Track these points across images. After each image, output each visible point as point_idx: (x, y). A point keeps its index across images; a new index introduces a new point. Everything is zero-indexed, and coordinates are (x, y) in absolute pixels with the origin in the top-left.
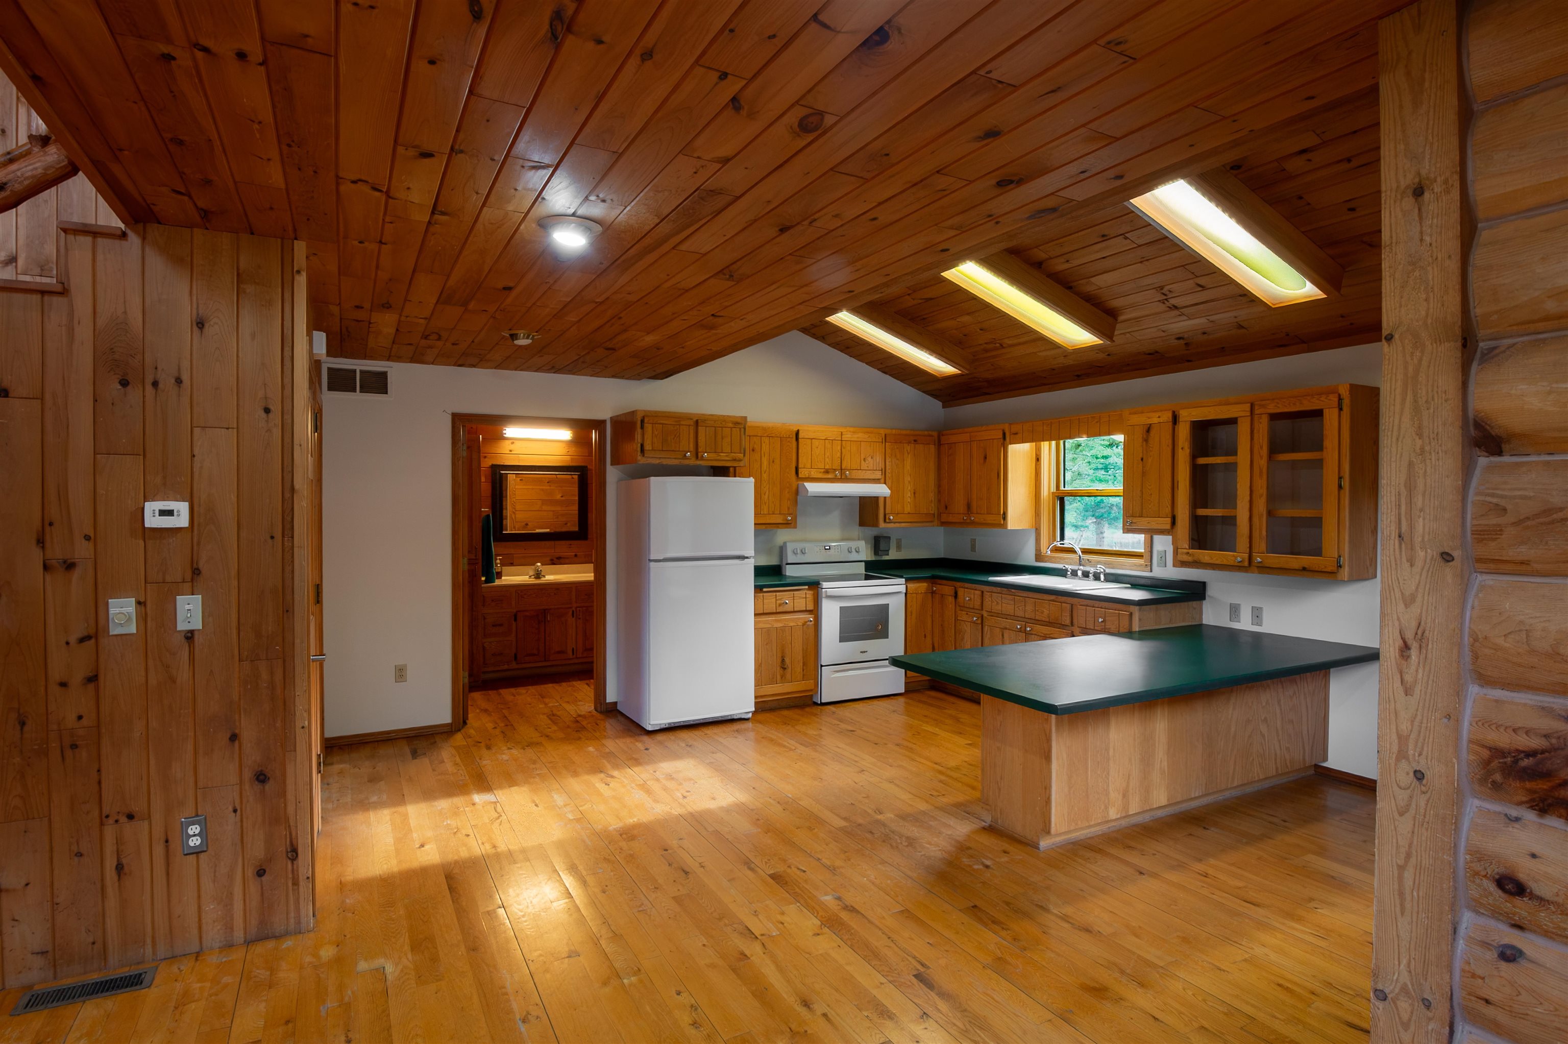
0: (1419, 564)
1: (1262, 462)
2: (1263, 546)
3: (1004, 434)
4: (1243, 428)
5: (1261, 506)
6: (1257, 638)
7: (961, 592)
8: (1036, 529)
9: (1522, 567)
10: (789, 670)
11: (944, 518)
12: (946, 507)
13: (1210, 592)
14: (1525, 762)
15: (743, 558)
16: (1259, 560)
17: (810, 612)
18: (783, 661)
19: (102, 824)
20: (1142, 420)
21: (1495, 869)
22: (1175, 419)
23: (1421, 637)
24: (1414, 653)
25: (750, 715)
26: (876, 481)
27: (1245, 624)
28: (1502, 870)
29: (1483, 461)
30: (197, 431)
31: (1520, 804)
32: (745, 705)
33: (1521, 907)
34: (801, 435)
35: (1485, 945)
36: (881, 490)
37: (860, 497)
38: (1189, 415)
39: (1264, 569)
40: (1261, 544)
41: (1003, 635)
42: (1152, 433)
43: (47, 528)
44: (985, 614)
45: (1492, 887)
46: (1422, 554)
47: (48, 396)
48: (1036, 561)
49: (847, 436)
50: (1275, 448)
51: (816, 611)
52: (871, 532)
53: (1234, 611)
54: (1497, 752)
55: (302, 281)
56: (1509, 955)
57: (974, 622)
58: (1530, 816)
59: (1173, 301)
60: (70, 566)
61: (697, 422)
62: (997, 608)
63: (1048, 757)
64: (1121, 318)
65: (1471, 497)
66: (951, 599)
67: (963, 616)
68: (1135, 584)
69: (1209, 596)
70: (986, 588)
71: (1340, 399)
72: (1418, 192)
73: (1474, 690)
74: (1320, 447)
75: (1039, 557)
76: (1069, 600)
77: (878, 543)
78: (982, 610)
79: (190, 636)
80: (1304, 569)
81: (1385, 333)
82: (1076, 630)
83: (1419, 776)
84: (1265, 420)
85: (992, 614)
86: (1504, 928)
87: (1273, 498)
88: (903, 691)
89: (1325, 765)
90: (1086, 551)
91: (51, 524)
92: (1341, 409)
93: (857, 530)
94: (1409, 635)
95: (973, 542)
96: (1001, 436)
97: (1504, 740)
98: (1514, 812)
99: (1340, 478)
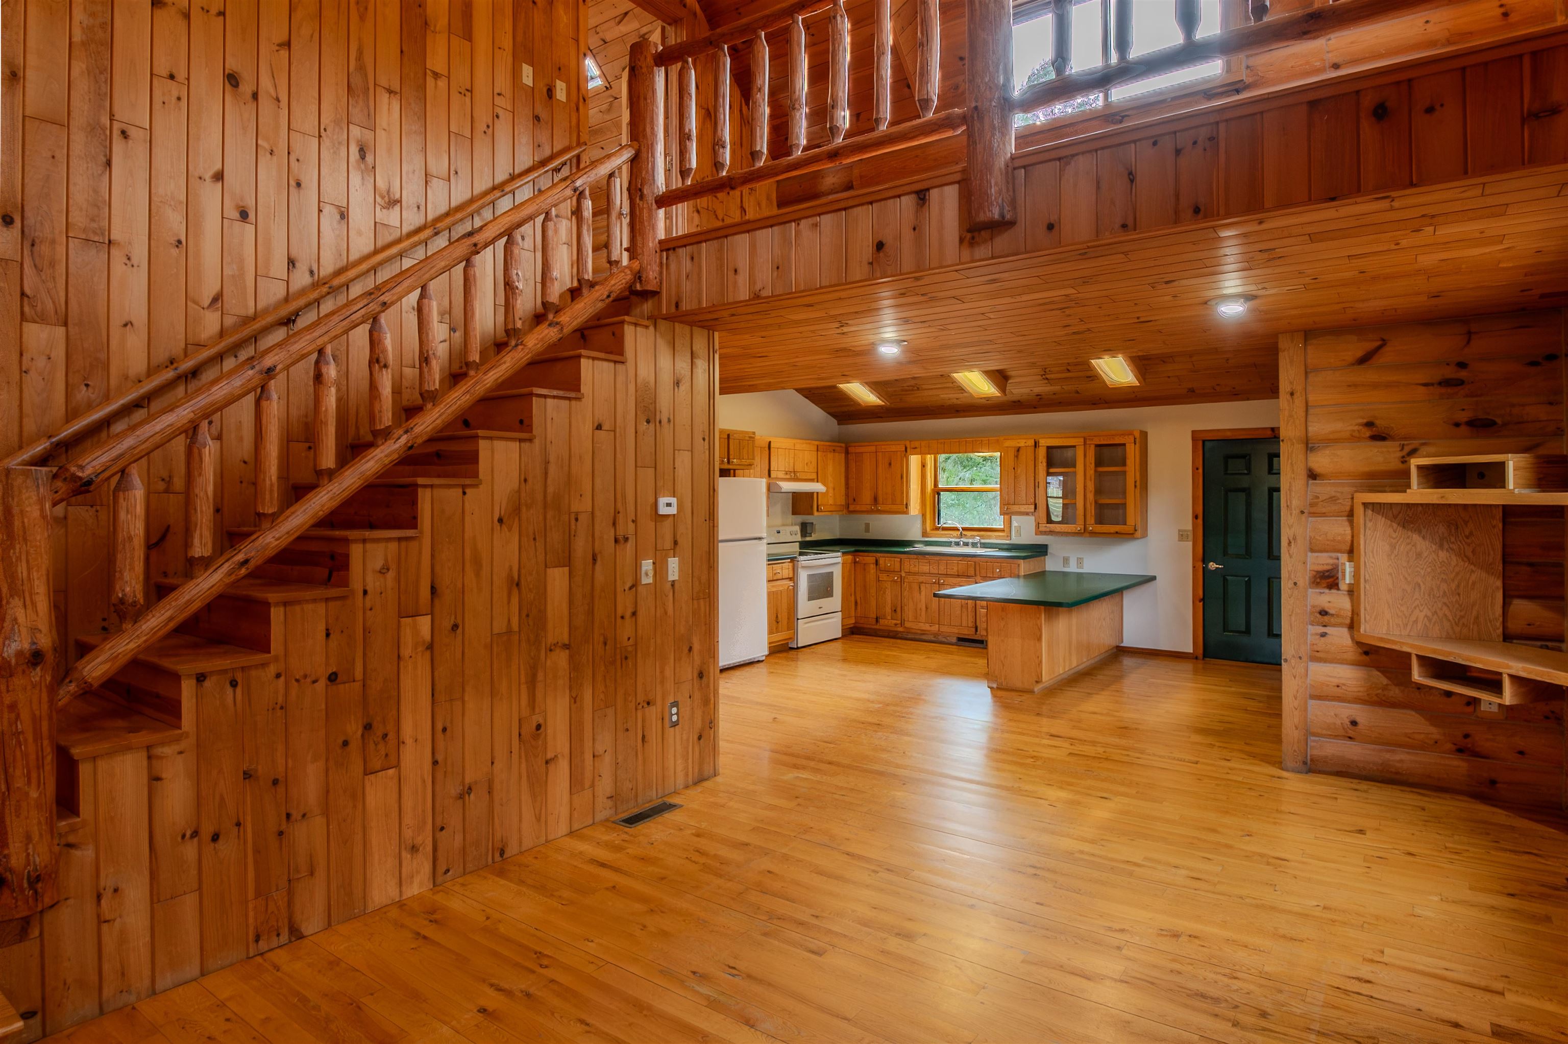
0: (1293, 515)
1: (1091, 472)
2: (1093, 521)
3: (906, 448)
4: (1080, 452)
5: (1091, 497)
6: (1080, 576)
7: (881, 561)
8: (923, 515)
9: (1323, 515)
10: (780, 623)
11: (852, 508)
12: (854, 500)
13: (1050, 550)
14: (1327, 574)
15: (760, 539)
16: (1091, 528)
17: (790, 579)
18: (777, 617)
19: (636, 709)
20: (1012, 443)
21: (1318, 609)
22: (1036, 444)
23: (1295, 539)
24: (1293, 544)
25: (764, 658)
26: (812, 480)
27: (1073, 568)
28: (1320, 609)
29: (1311, 482)
30: (676, 452)
31: (1325, 587)
32: (761, 651)
33: (1326, 618)
34: (772, 445)
35: (1317, 634)
36: (817, 487)
37: (793, 493)
38: (1044, 443)
39: (1093, 534)
40: (1091, 520)
41: (920, 588)
42: (1021, 452)
43: (617, 515)
44: (903, 574)
45: (1318, 615)
46: (1294, 512)
47: (618, 430)
48: (923, 536)
49: (798, 447)
50: (1099, 463)
51: (793, 578)
52: (800, 518)
53: (1066, 561)
54: (1318, 572)
55: (717, 356)
56: (1323, 635)
57: (895, 581)
58: (1327, 591)
59: (1048, 376)
60: (626, 539)
61: (728, 435)
62: (914, 569)
63: (1039, 639)
64: (1009, 381)
65: (1309, 493)
66: (873, 566)
67: (883, 577)
68: (1001, 547)
69: (1051, 553)
70: (902, 556)
71: (1135, 439)
72: (1292, 394)
73: (1309, 554)
74: (1124, 464)
75: (925, 534)
76: (974, 559)
77: (805, 528)
78: (901, 571)
79: (673, 583)
80: (1117, 533)
81: (1281, 439)
82: (978, 578)
83: (1295, 584)
84: (1093, 447)
85: (909, 573)
86: (1321, 627)
87: (1098, 491)
88: (840, 636)
89: (1122, 645)
90: (964, 529)
91: (619, 513)
92: (1135, 444)
93: (791, 518)
94: (1291, 539)
95: (867, 525)
96: (904, 449)
97: (1320, 568)
98: (1322, 591)
99: (1135, 482)
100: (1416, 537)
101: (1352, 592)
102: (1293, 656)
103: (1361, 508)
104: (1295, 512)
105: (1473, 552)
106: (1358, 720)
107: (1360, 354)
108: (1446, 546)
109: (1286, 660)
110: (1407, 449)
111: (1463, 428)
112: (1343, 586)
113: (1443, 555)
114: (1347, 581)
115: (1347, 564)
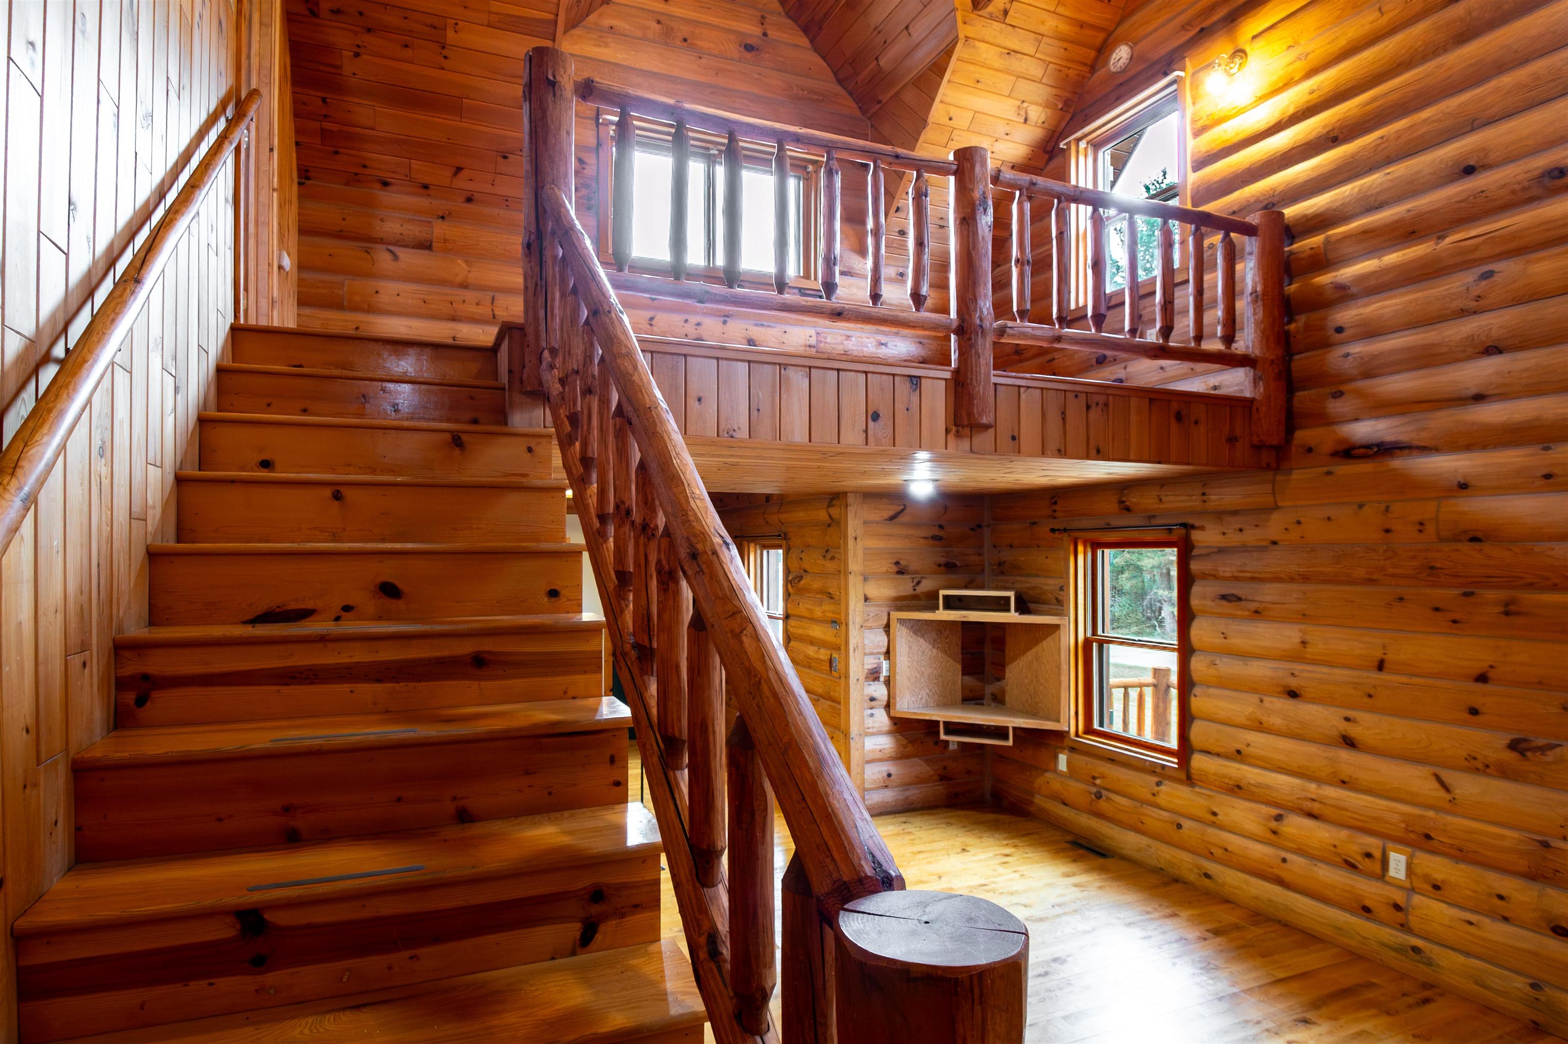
0: (857, 629)
9: (872, 628)
14: (874, 671)
21: (868, 697)
24: (856, 651)
28: (870, 696)
29: (866, 603)
31: (871, 681)
33: (872, 703)
35: (868, 716)
45: (868, 702)
54: (868, 671)
56: (872, 716)
58: (872, 683)
65: (864, 612)
73: (865, 658)
83: (857, 679)
86: (870, 711)
97: (869, 668)
98: (870, 684)
100: (922, 640)
101: (888, 682)
102: (856, 735)
103: (896, 621)
104: (858, 626)
105: (949, 648)
106: (891, 772)
107: (892, 513)
108: (936, 646)
109: (852, 739)
110: (916, 581)
111: (942, 568)
112: (882, 679)
113: (935, 651)
114: (884, 675)
115: (884, 662)
